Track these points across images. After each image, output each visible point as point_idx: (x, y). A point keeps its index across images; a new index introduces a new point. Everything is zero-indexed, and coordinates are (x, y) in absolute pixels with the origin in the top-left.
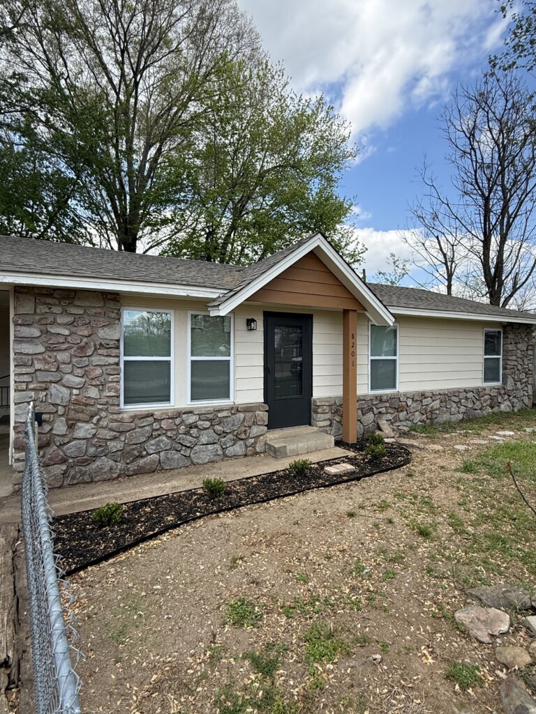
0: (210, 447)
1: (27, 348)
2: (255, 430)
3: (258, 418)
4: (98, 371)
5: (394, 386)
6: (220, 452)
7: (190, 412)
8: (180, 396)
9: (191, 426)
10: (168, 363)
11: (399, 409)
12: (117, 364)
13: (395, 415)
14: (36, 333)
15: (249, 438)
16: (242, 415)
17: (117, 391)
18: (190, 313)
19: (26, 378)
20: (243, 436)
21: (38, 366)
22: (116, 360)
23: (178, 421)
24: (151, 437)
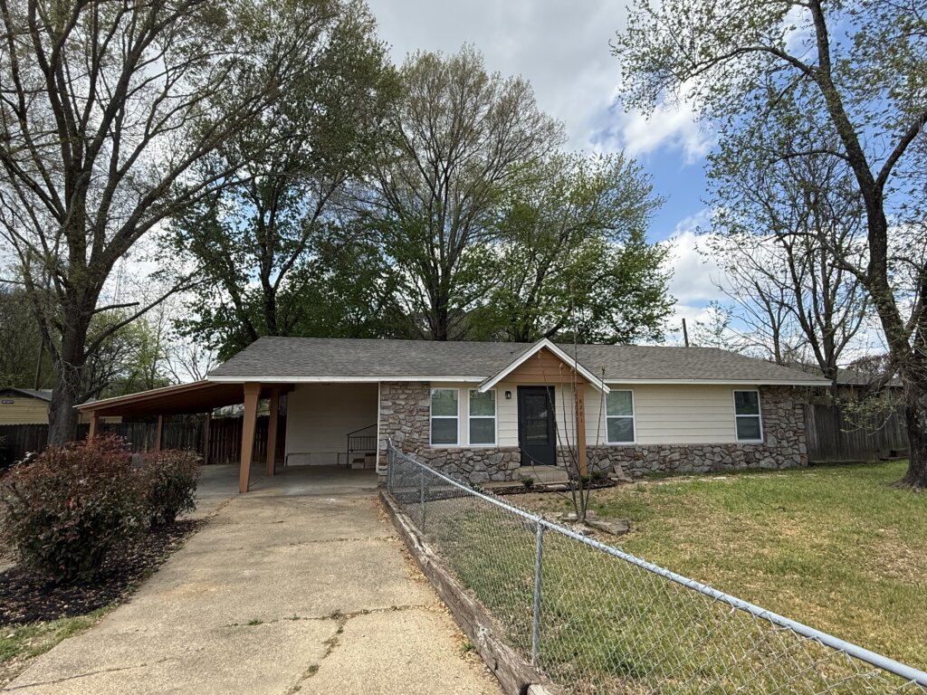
0: (481, 473)
1: (386, 412)
2: (511, 465)
3: (514, 457)
4: (419, 424)
5: (631, 440)
6: (488, 477)
7: (469, 450)
8: (464, 440)
9: (470, 459)
10: (456, 419)
11: (635, 458)
12: (428, 420)
13: (630, 462)
14: (391, 404)
15: (507, 470)
16: (502, 454)
17: (428, 435)
18: (469, 389)
19: (385, 427)
20: (503, 468)
21: (391, 421)
22: (426, 418)
23: (461, 455)
24: (445, 464)
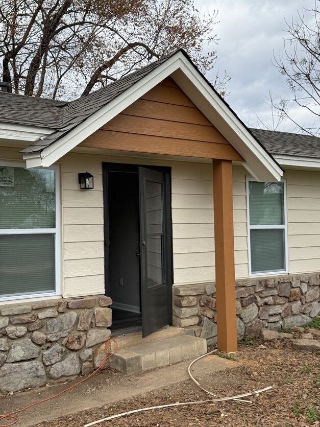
0: (26, 365)
2: (94, 336)
3: (98, 317)
5: (283, 267)
6: (42, 372)
11: (290, 299)
13: (285, 306)
15: (84, 347)
16: (74, 314)
20: (76, 346)
